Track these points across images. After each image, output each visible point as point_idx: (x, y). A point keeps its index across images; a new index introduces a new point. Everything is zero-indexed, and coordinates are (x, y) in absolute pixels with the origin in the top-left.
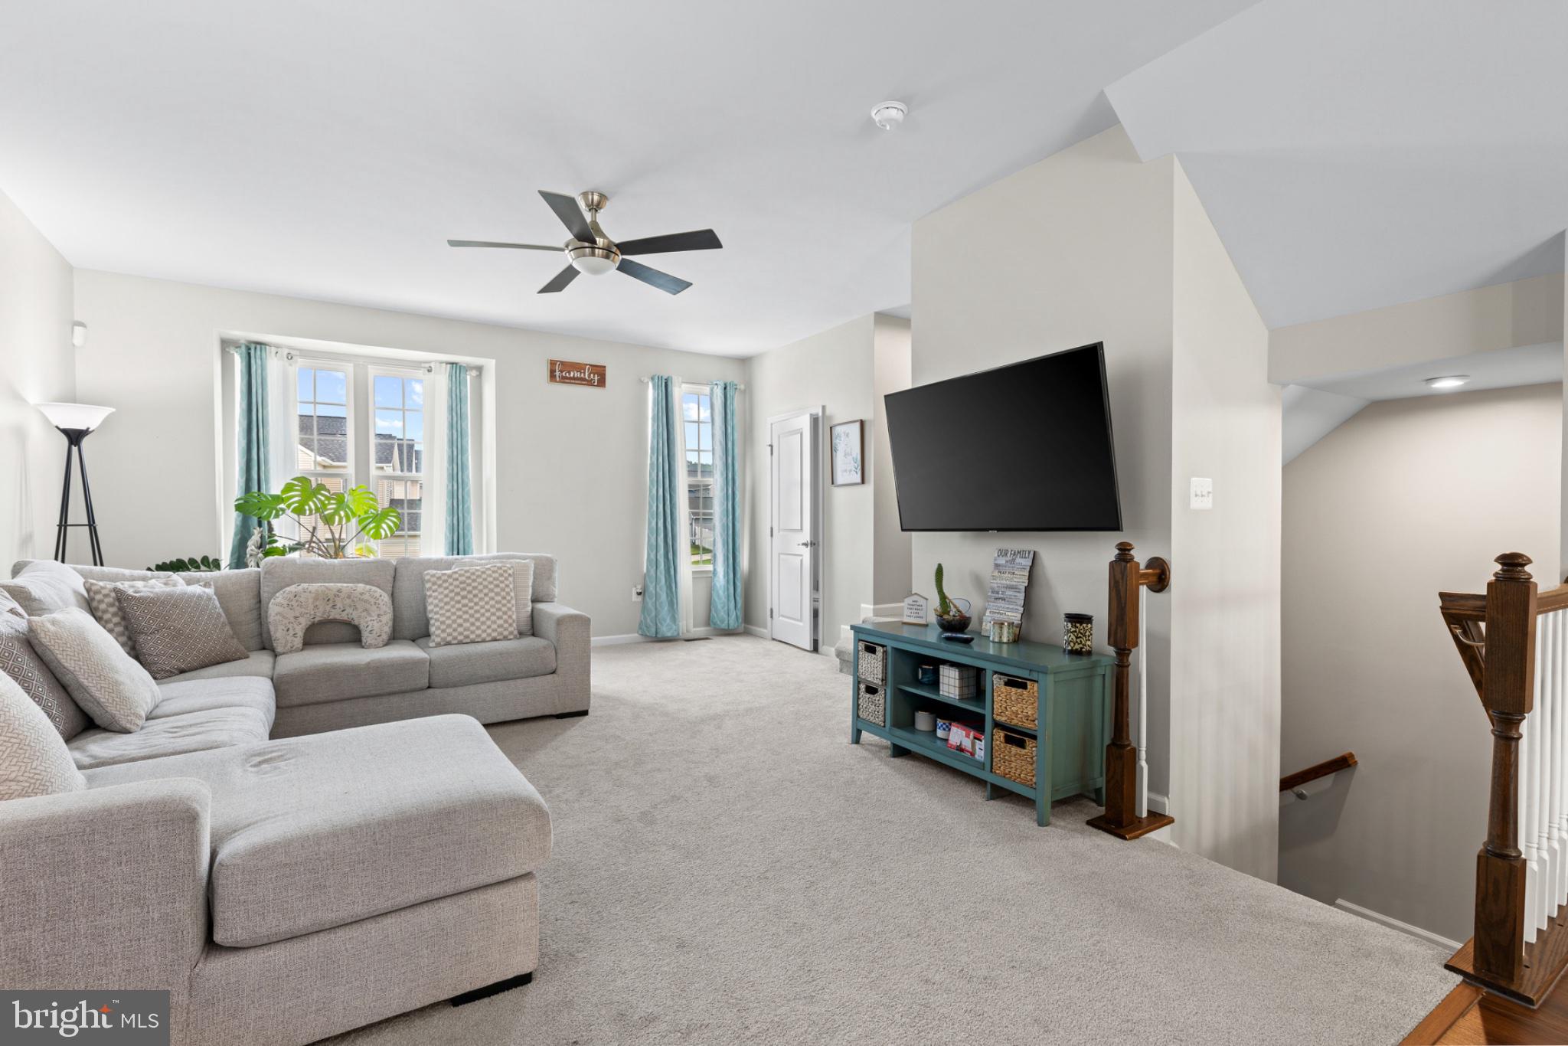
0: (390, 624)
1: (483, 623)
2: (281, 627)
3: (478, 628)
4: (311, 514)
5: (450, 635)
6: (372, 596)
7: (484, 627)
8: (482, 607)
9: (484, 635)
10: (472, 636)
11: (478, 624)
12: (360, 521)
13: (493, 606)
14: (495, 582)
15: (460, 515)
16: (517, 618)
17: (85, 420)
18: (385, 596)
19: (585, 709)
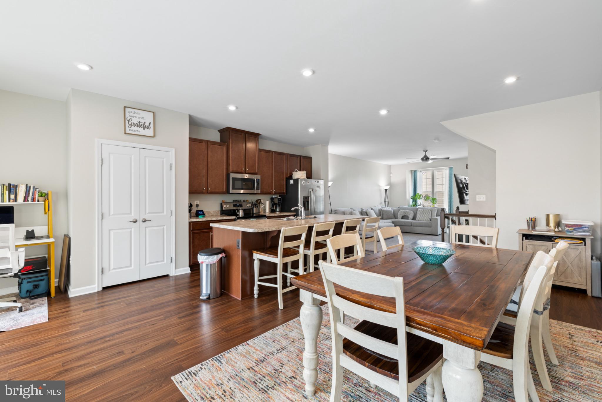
2: (399, 216)
3: (423, 219)
4: (421, 199)
5: (418, 219)
6: (411, 212)
8: (424, 215)
13: (426, 215)
14: (428, 212)
16: (431, 218)
17: (388, 187)
18: (413, 213)
19: (437, 234)
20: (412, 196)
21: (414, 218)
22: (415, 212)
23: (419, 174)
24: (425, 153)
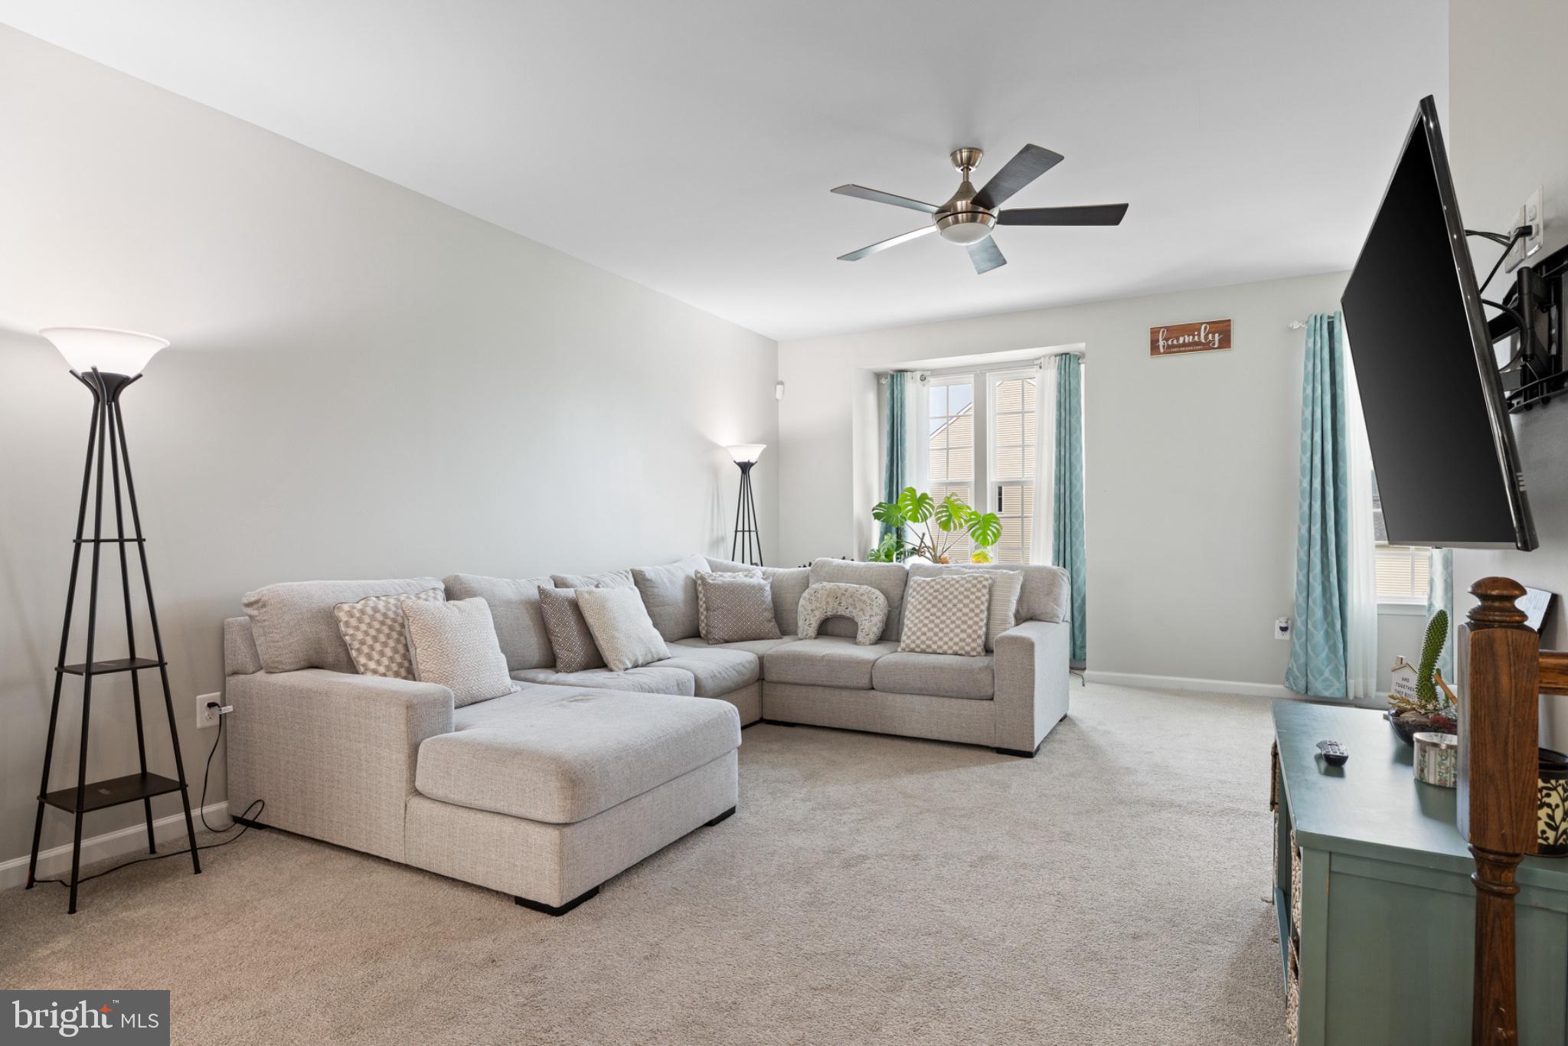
0: (880, 625)
1: (946, 635)
2: (802, 617)
3: (941, 639)
4: (922, 521)
5: (913, 642)
6: (869, 598)
7: (946, 639)
8: (949, 618)
9: (945, 647)
10: (934, 647)
11: (941, 635)
12: (970, 528)
13: (959, 618)
14: (966, 593)
15: (1068, 521)
16: (987, 634)
17: (752, 454)
18: (882, 598)
19: (1027, 749)
20: (880, 505)
21: (889, 634)
22: (895, 593)
24: (966, 176)
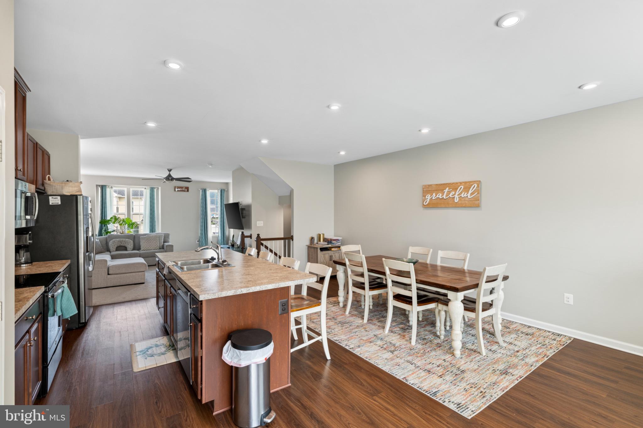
0: (133, 246)
2: (111, 247)
4: (117, 224)
5: (144, 249)
6: (129, 241)
7: (152, 247)
8: (152, 243)
10: (149, 249)
12: (128, 225)
14: (155, 239)
15: (153, 224)
18: (133, 241)
20: (100, 220)
23: (108, 190)
24: (170, 173)
